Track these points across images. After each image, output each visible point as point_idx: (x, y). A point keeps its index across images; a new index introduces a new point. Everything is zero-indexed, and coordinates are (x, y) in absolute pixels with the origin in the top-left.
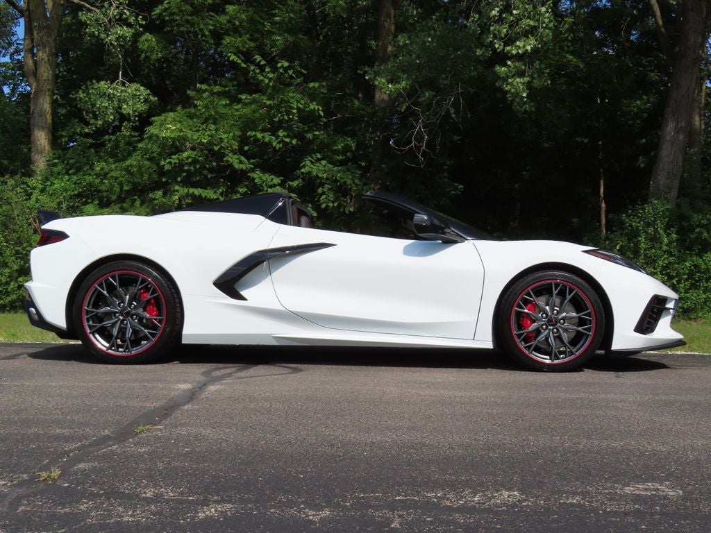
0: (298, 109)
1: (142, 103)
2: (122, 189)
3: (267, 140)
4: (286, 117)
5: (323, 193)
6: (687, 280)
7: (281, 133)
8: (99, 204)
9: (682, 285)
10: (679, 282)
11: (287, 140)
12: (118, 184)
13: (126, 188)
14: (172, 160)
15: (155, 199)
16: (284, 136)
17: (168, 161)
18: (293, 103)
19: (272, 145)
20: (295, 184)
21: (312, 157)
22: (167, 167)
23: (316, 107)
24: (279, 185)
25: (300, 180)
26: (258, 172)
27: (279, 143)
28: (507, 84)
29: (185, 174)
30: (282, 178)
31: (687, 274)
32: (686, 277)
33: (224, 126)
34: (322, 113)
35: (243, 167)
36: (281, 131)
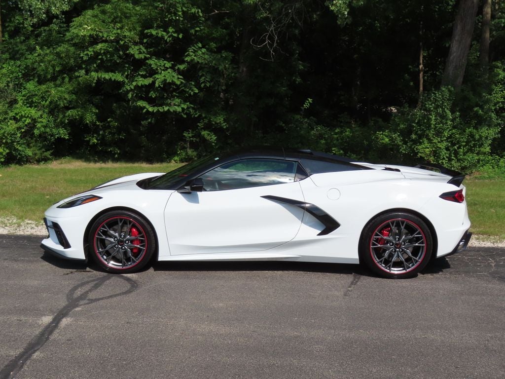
0: (183, 11)
1: (66, 4)
2: (54, 70)
3: (160, 35)
4: (174, 18)
5: (203, 75)
6: (464, 146)
7: (171, 30)
8: (38, 82)
9: (462, 150)
10: (459, 148)
11: (175, 35)
12: (51, 66)
13: (57, 69)
14: (88, 52)
15: (79, 77)
16: (173, 32)
17: (85, 53)
18: (179, 7)
19: (164, 38)
20: (182, 67)
21: (194, 46)
22: (85, 58)
23: (196, 11)
24: (170, 68)
25: (186, 64)
26: (154, 59)
27: (169, 37)
28: (333, 5)
29: (99, 61)
30: (173, 63)
31: (466, 142)
32: (464, 144)
33: (128, 24)
34: (201, 14)
35: (142, 56)
36: (171, 28)
